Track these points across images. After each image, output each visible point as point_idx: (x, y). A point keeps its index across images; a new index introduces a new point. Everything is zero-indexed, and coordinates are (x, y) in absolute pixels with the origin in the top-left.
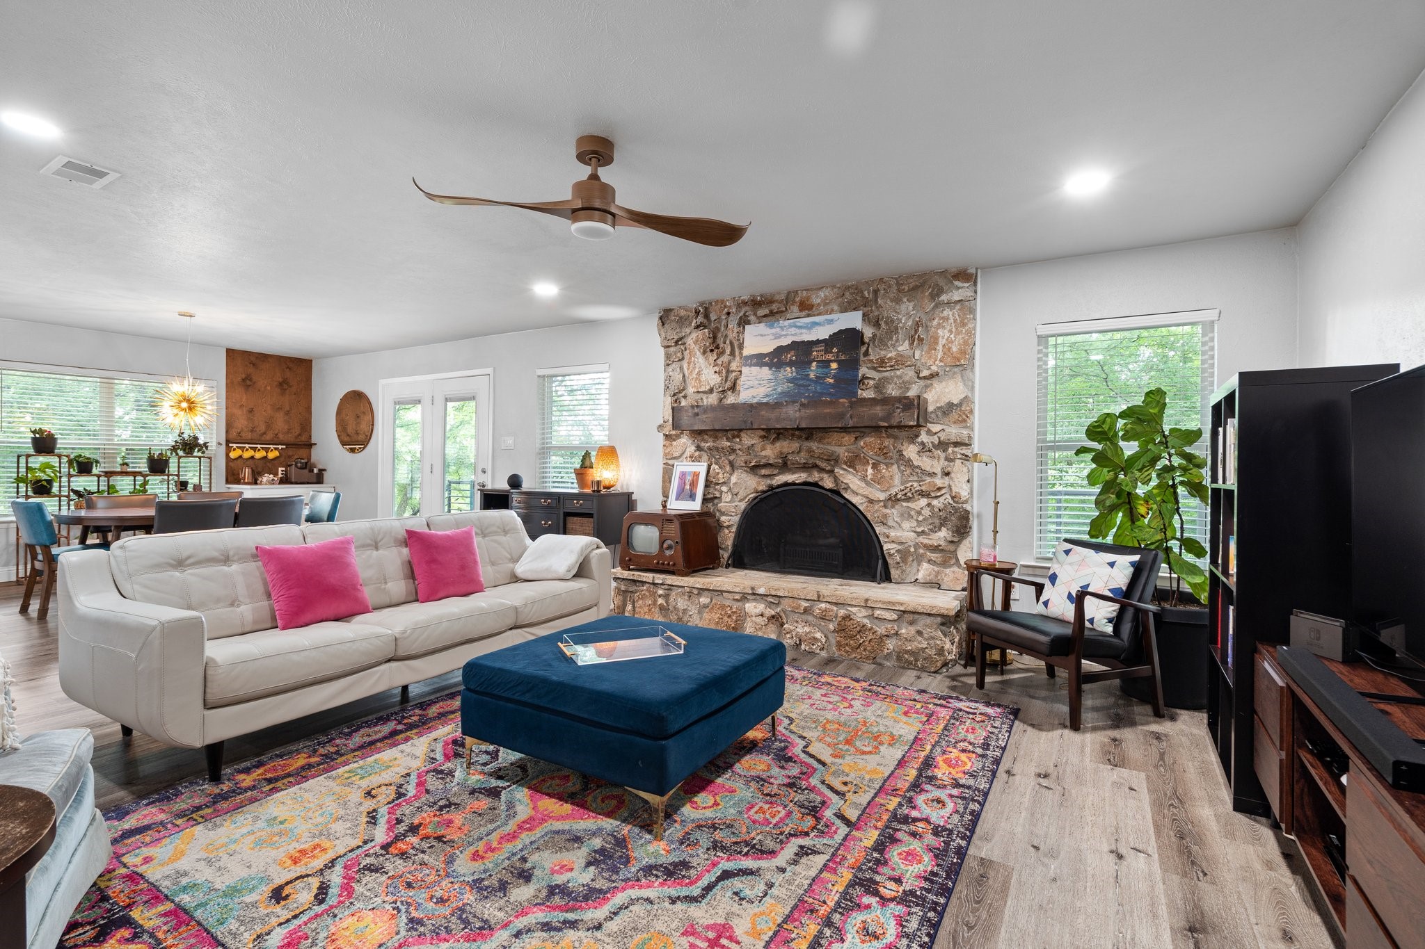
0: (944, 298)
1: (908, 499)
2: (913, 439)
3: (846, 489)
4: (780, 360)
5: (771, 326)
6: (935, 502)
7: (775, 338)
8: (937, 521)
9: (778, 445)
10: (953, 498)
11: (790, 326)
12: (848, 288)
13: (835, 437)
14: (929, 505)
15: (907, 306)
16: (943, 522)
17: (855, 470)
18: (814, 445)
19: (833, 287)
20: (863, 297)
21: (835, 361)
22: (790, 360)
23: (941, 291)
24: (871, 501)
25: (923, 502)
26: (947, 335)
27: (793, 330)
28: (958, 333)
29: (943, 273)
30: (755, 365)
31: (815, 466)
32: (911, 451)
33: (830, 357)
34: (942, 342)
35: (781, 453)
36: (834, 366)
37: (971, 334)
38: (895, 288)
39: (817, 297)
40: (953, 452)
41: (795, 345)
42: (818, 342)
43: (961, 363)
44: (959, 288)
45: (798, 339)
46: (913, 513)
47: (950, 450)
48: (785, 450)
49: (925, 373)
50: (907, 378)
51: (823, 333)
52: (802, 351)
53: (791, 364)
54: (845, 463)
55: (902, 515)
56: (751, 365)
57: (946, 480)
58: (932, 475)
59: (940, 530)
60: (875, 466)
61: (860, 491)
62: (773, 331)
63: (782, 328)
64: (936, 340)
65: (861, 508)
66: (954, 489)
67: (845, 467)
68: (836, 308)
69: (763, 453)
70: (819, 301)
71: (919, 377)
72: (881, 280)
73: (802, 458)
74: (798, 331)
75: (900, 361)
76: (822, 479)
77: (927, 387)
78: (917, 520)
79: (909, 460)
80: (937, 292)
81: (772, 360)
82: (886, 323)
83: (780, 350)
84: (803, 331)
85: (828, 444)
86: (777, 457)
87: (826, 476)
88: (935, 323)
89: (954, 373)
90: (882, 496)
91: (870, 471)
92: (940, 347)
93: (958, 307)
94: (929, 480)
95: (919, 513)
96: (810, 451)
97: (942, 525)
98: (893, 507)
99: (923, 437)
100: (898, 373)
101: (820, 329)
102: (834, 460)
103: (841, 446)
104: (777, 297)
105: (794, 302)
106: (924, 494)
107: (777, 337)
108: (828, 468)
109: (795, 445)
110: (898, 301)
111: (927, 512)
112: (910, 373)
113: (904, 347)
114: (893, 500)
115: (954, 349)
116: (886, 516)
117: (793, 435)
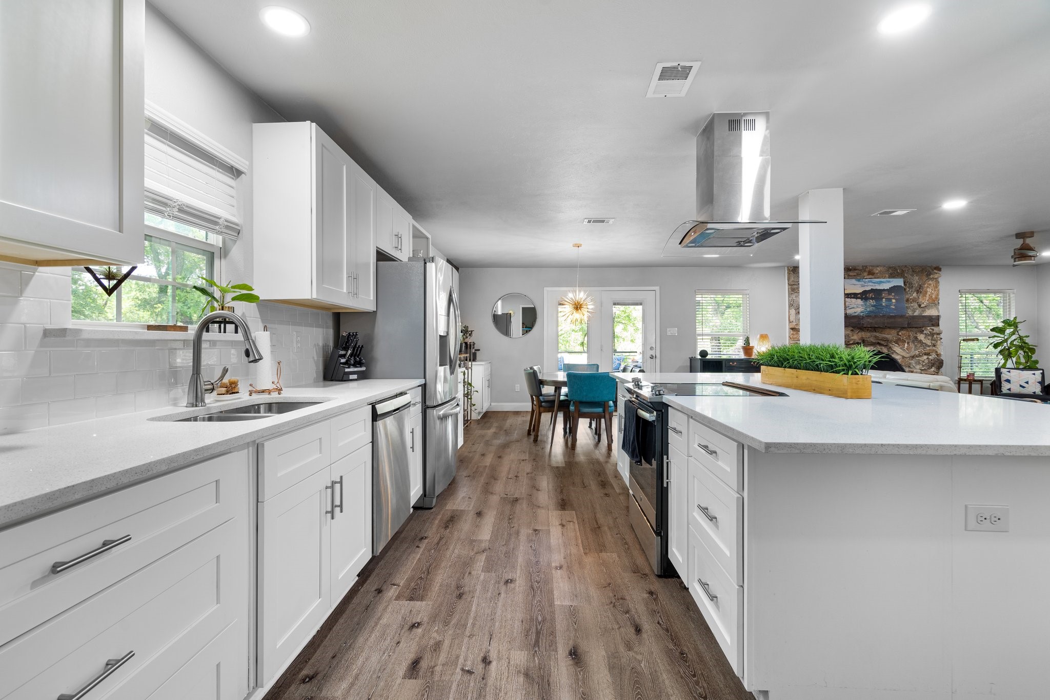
0: (932, 276)
1: (919, 356)
2: (922, 332)
3: (893, 353)
4: (866, 296)
5: (859, 280)
6: (930, 357)
7: (862, 286)
8: (930, 365)
9: (860, 334)
10: (937, 355)
11: (869, 282)
12: (890, 268)
13: (888, 330)
14: (928, 358)
15: (916, 278)
16: (933, 365)
17: (898, 345)
18: (877, 334)
19: (884, 266)
20: (898, 272)
21: (894, 299)
22: (872, 297)
23: (930, 274)
24: (903, 357)
25: (925, 357)
26: (931, 291)
27: (871, 284)
28: (935, 291)
29: (931, 267)
30: (853, 298)
31: (879, 344)
32: (921, 337)
33: (891, 297)
34: (929, 293)
35: (862, 338)
36: (894, 301)
37: (938, 290)
38: (911, 270)
39: (876, 270)
40: (936, 337)
41: (872, 291)
42: (884, 290)
43: (935, 302)
44: (936, 273)
45: (874, 288)
46: (921, 362)
47: (935, 336)
48: (864, 336)
49: (922, 306)
50: (915, 307)
51: (886, 286)
52: (877, 294)
53: (872, 299)
54: (894, 342)
55: (916, 363)
56: (851, 298)
57: (934, 348)
58: (929, 346)
59: (932, 368)
60: (908, 343)
61: (901, 354)
62: (860, 283)
63: (865, 282)
64: (926, 292)
65: (899, 361)
66: (939, 352)
67: (894, 343)
68: (887, 276)
69: (852, 338)
70: (877, 272)
71: (919, 307)
72: (906, 266)
73: (872, 340)
74: (873, 284)
75: (914, 300)
76: (882, 349)
77: (923, 311)
78: (922, 365)
79: (921, 341)
80: (928, 275)
81: (862, 296)
82: (909, 284)
83: (865, 292)
84: (876, 284)
85: (884, 334)
86: (860, 340)
87: (883, 347)
88: (926, 285)
89: (932, 306)
90: (907, 355)
91: (906, 345)
92: (928, 295)
93: (934, 280)
94: (928, 348)
95: (923, 362)
96: (876, 337)
97: (932, 366)
98: (912, 360)
99: (925, 332)
100: (912, 305)
101: (884, 284)
102: (887, 340)
103: (890, 335)
104: (857, 268)
105: (865, 271)
106: (925, 354)
107: (863, 286)
108: (885, 344)
109: (868, 334)
110: (912, 275)
111: (926, 361)
112: (916, 305)
113: (915, 295)
114: (913, 357)
115: (934, 297)
116: (910, 363)
117: (868, 330)
